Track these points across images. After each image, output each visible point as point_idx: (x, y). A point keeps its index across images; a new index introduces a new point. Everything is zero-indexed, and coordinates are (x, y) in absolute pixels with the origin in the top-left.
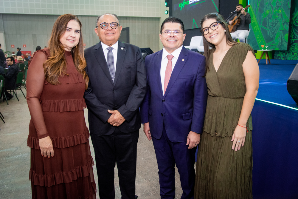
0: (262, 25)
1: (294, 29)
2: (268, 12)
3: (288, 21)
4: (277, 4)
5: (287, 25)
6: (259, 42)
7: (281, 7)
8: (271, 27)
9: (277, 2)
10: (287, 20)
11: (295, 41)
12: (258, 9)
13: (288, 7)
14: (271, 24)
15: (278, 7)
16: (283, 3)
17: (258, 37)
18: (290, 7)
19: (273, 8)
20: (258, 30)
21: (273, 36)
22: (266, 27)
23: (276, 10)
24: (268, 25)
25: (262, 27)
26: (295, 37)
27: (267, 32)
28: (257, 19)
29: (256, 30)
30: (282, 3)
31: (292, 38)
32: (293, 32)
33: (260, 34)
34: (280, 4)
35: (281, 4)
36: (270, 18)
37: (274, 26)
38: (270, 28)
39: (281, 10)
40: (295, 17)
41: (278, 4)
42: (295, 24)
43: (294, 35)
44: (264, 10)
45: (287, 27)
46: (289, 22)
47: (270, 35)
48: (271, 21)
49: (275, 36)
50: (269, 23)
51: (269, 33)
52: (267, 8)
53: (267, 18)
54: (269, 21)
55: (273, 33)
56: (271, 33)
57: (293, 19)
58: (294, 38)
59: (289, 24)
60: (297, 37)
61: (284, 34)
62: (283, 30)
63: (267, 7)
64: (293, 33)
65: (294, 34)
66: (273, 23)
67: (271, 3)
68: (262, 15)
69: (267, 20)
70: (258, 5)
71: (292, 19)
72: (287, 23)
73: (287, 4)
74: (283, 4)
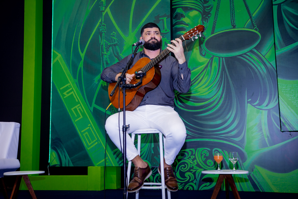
6: (88, 147)
12: (81, 65)
17: (87, 133)
25: (94, 108)
29: (79, 116)
33: (91, 126)
42: (180, 106)
63: (109, 62)
67: (118, 54)
70: (83, 55)
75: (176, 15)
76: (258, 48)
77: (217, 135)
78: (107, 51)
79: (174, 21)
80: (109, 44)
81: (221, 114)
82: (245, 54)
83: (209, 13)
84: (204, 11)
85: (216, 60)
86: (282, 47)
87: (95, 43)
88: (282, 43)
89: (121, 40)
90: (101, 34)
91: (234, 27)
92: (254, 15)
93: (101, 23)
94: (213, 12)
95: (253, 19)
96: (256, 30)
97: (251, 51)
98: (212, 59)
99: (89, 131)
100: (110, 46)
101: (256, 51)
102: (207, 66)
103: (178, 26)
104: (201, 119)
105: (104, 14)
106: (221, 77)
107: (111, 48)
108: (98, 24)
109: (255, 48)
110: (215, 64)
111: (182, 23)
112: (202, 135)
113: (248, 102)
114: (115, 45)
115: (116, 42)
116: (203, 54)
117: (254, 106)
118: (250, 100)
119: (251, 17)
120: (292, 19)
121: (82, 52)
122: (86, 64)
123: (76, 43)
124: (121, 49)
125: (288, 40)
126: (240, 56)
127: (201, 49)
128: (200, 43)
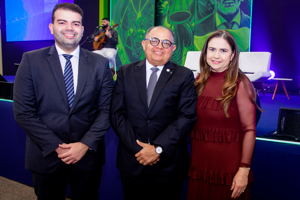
0: (126, 44)
2: (132, 30)
4: (140, 23)
6: (123, 63)
7: (145, 27)
8: (135, 46)
9: (141, 22)
14: (136, 44)
15: (142, 26)
16: (147, 23)
17: (122, 57)
19: (137, 27)
20: (122, 50)
21: (138, 57)
22: (130, 46)
23: (140, 30)
24: (133, 44)
27: (132, 52)
28: (121, 37)
29: (120, 49)
33: (124, 54)
35: (145, 24)
36: (135, 37)
37: (138, 46)
38: (135, 48)
39: (145, 30)
41: (142, 23)
44: (128, 28)
47: (135, 56)
48: (135, 41)
49: (140, 57)
50: (133, 42)
51: (134, 53)
52: (130, 26)
53: (131, 37)
54: (134, 40)
55: (138, 54)
56: (136, 53)
66: (138, 42)
67: (134, 21)
68: (126, 32)
69: (131, 39)
70: (121, 21)
73: (151, 25)
75: (160, 3)
76: (190, 20)
79: (158, 6)
82: (185, 23)
83: (172, 3)
84: (170, 2)
85: (174, 25)
87: (126, 16)
89: (136, 15)
90: (128, 11)
91: (181, 10)
92: (189, 4)
93: (129, 6)
94: (174, 2)
95: (189, 6)
96: (190, 12)
97: (187, 22)
98: (172, 25)
99: (123, 56)
100: (132, 18)
103: (160, 8)
105: (130, 2)
107: (132, 19)
108: (127, 7)
110: (173, 28)
111: (162, 7)
113: (184, 46)
114: (134, 17)
115: (134, 16)
116: (169, 22)
117: (186, 47)
118: (185, 44)
119: (188, 5)
120: (202, 8)
121: (121, 20)
122: (123, 26)
124: (136, 19)
125: (200, 17)
126: (183, 24)
127: (168, 20)
128: (168, 17)
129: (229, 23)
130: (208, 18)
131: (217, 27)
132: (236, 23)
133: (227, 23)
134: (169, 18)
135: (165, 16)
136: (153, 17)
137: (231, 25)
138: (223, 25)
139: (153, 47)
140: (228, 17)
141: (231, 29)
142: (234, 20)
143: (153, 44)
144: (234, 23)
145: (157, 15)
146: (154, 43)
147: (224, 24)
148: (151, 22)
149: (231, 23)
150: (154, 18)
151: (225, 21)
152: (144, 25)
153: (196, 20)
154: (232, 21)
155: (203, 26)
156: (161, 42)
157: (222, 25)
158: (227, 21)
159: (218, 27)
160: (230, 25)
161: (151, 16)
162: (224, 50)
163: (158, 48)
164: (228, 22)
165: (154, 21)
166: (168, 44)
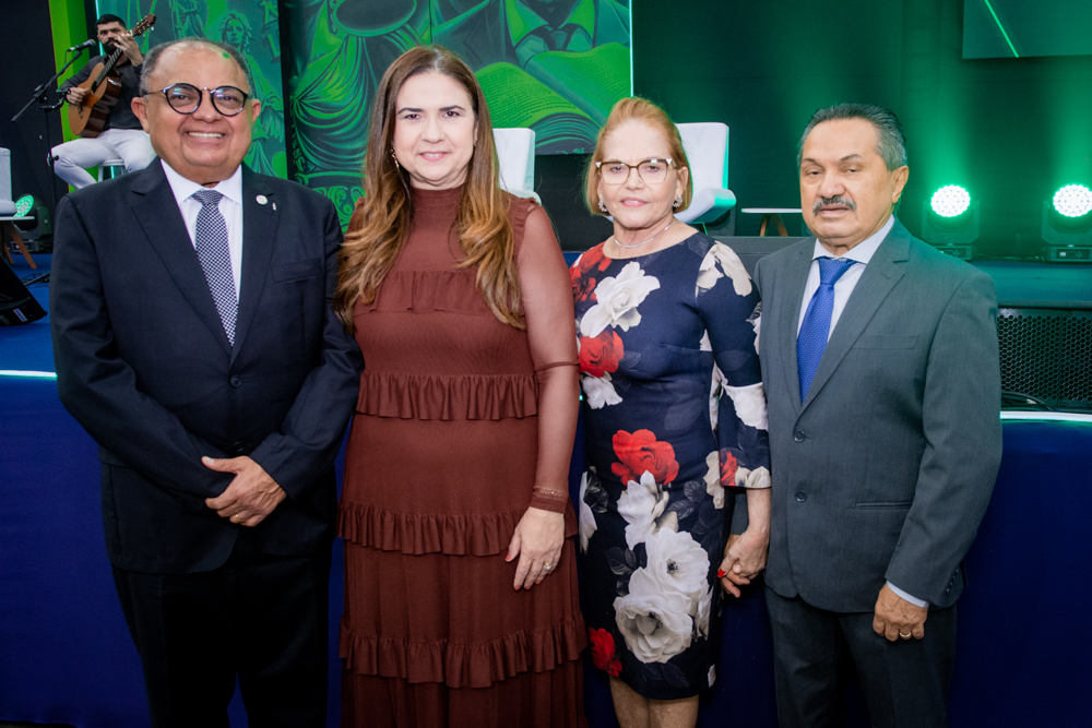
1: (301, 135)
3: (279, 105)
4: (225, 33)
5: (278, 121)
7: (243, 47)
9: (228, 28)
10: (274, 99)
11: (310, 180)
13: (272, 53)
16: (250, 35)
18: (277, 53)
26: (312, 168)
30: (246, 34)
31: (301, 169)
32: (298, 146)
34: (239, 35)
35: (244, 38)
40: (298, 92)
41: (229, 34)
42: (304, 118)
43: (306, 159)
45: (278, 130)
46: (282, 109)
57: (294, 98)
58: (306, 171)
59: (282, 115)
60: (316, 166)
61: (269, 154)
62: (263, 140)
64: (301, 151)
65: (303, 155)
67: (199, 28)
71: (291, 97)
72: (275, 113)
73: (266, 41)
74: (250, 39)
76: (412, 22)
77: (355, 165)
78: (183, 22)
80: (185, 11)
81: (363, 132)
82: (394, 32)
85: (352, 40)
86: (440, 23)
88: (441, 16)
97: (403, 28)
98: (347, 40)
100: (187, 14)
101: (409, 27)
102: (339, 52)
104: (334, 140)
106: (361, 70)
107: (188, 18)
109: (408, 22)
110: (352, 48)
112: (336, 167)
114: (194, 13)
115: (195, 8)
116: (334, 30)
123: (133, 6)
124: (204, 20)
125: (448, 12)
126: (388, 34)
127: (330, 23)
128: (330, 11)
129: (556, 29)
130: (481, 13)
131: (514, 44)
132: (578, 29)
133: (550, 29)
134: (334, 16)
135: (318, 6)
136: (271, 13)
137: (564, 35)
138: (537, 38)
139: (180, 117)
140: (551, 10)
141: (564, 49)
142: (572, 19)
143: (180, 106)
144: (572, 28)
145: (290, 6)
146: (183, 102)
147: (539, 32)
148: (265, 29)
149: (563, 29)
150: (277, 14)
151: (542, 22)
152: (239, 41)
153: (435, 21)
154: (568, 21)
155: (465, 43)
156: (206, 97)
157: (532, 36)
158: (546, 23)
159: (517, 45)
160: (560, 38)
161: (263, 8)
162: (450, 112)
163: (201, 120)
164: (550, 25)
165: (276, 26)
166: (236, 99)
